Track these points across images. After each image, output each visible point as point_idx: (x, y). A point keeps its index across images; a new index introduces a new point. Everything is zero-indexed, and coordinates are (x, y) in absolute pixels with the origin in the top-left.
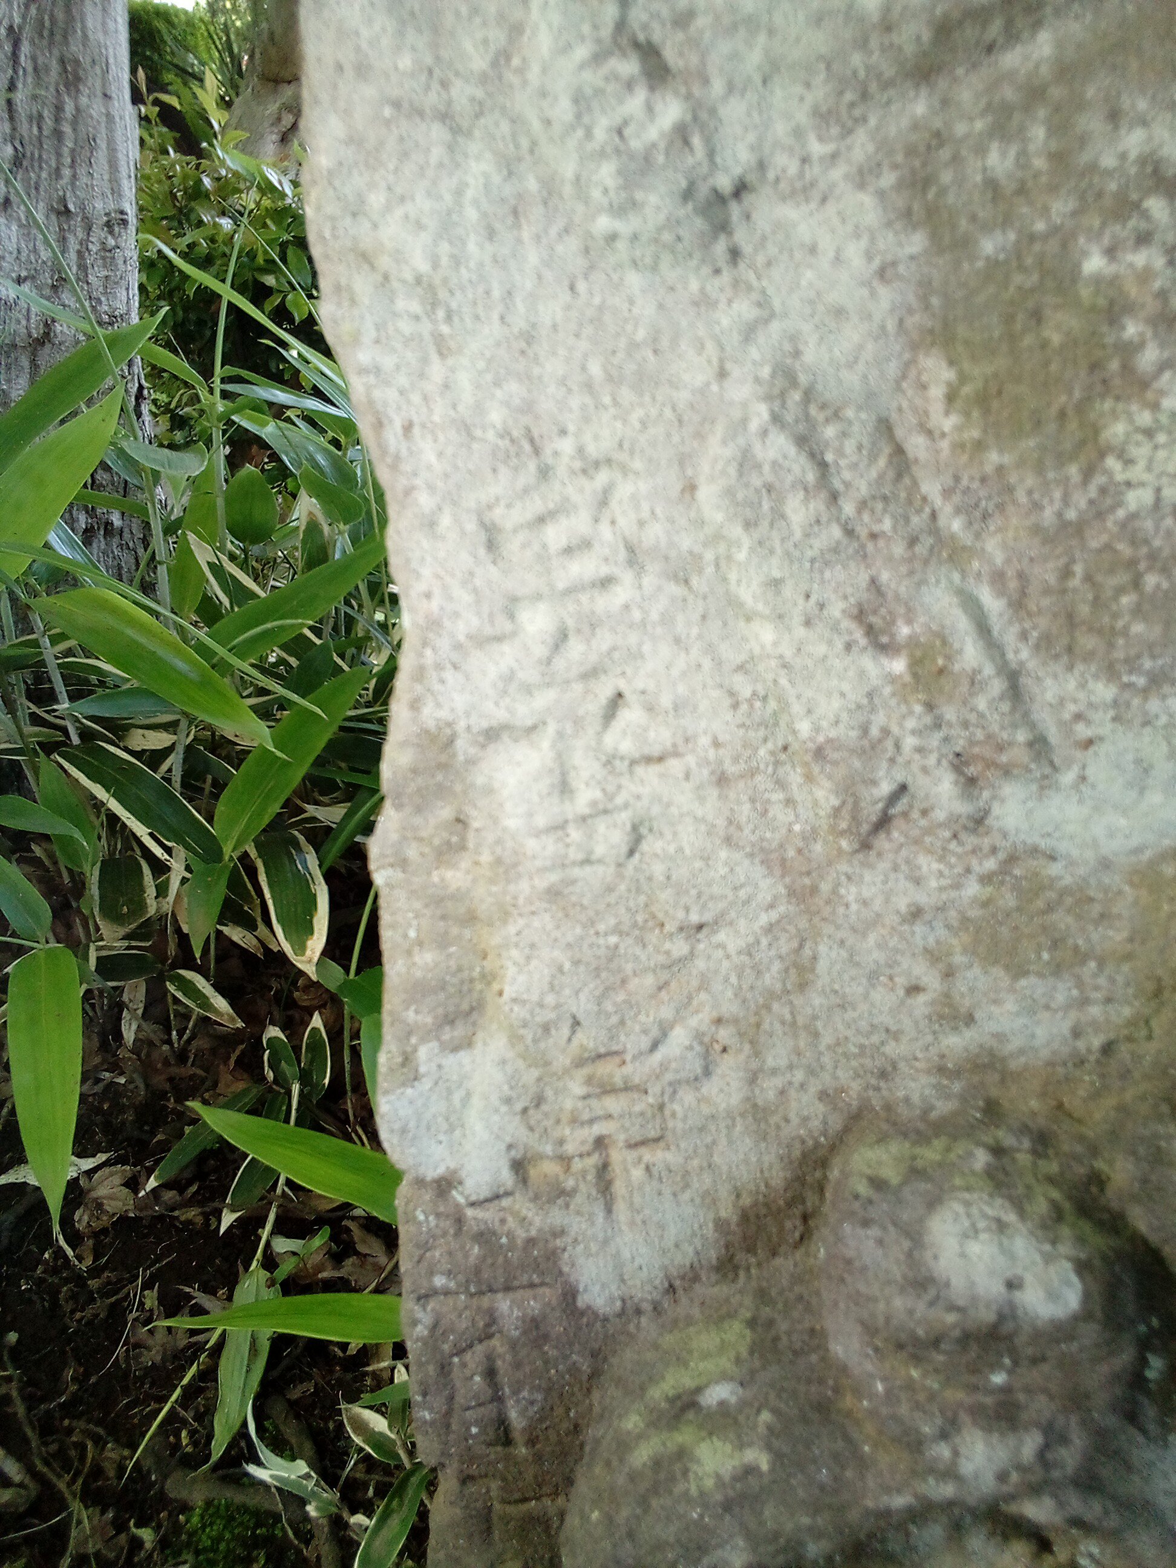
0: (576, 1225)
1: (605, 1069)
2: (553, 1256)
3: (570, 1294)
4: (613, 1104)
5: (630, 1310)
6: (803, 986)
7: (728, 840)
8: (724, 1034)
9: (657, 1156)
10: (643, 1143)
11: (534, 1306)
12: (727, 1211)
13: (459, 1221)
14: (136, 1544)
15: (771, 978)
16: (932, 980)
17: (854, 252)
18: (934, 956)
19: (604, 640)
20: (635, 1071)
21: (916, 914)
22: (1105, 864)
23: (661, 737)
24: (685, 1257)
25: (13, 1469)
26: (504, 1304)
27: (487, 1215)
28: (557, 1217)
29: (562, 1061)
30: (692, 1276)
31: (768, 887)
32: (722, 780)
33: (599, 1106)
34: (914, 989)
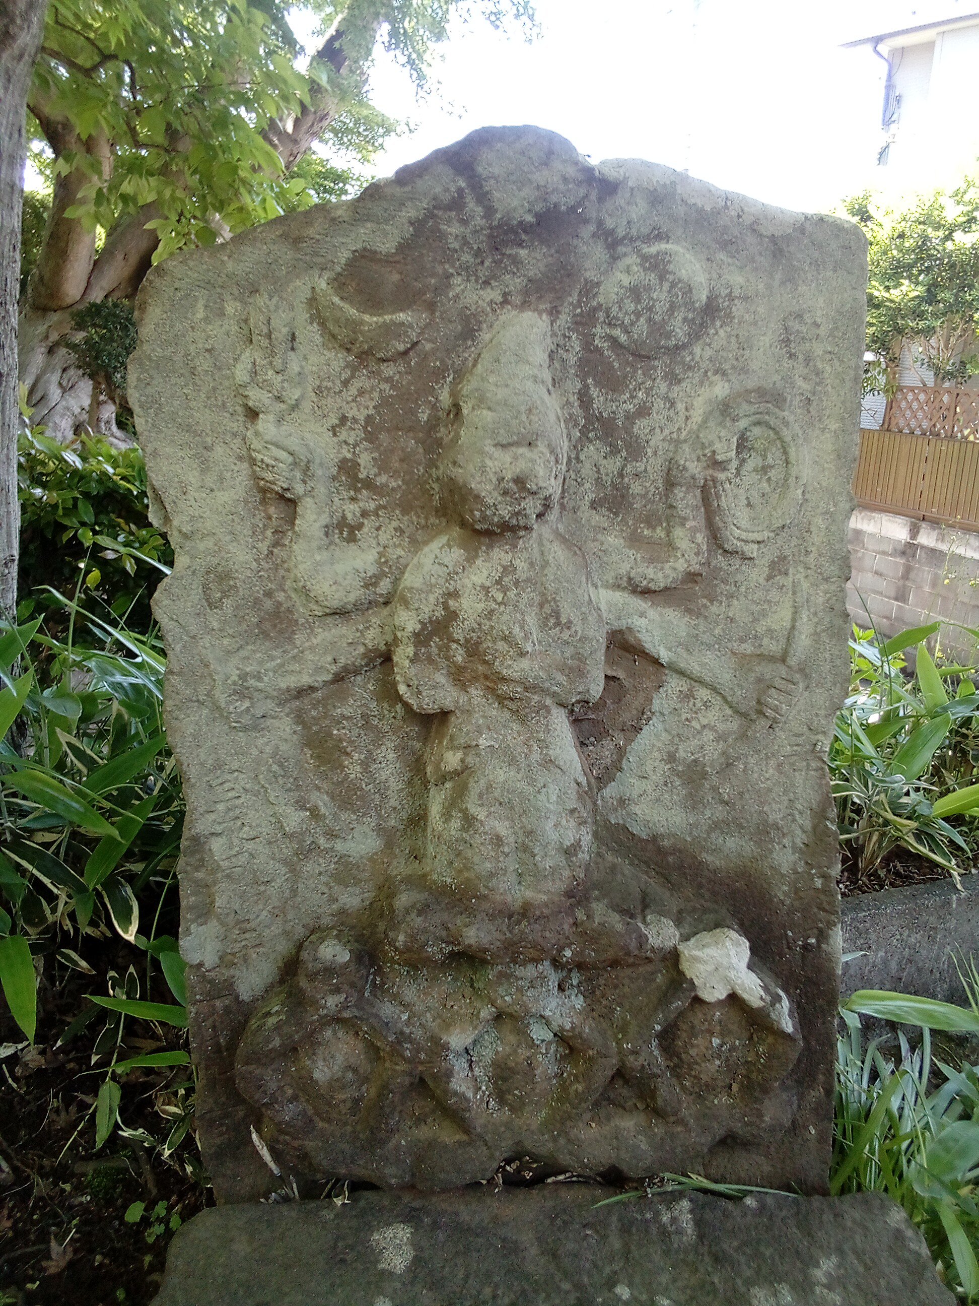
0: (237, 973)
1: (244, 925)
2: (232, 984)
3: (237, 997)
4: (247, 935)
5: (255, 1000)
6: (295, 896)
7: (273, 859)
8: (276, 911)
9: (261, 950)
10: (256, 945)
11: (227, 1002)
12: (280, 964)
13: (204, 976)
14: (63, 1191)
15: (287, 894)
16: (326, 890)
17: (288, 729)
18: (326, 884)
19: (237, 811)
20: (253, 925)
21: (320, 874)
22: (362, 857)
23: (253, 834)
24: (270, 980)
25: (5, 1166)
26: (218, 1003)
27: (212, 974)
28: (232, 972)
29: (232, 924)
30: (272, 986)
31: (284, 870)
32: (270, 843)
33: (243, 936)
34: (323, 894)
